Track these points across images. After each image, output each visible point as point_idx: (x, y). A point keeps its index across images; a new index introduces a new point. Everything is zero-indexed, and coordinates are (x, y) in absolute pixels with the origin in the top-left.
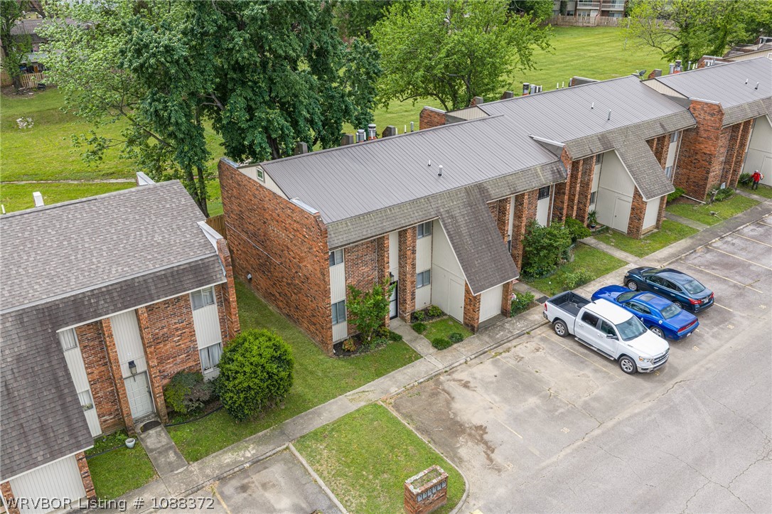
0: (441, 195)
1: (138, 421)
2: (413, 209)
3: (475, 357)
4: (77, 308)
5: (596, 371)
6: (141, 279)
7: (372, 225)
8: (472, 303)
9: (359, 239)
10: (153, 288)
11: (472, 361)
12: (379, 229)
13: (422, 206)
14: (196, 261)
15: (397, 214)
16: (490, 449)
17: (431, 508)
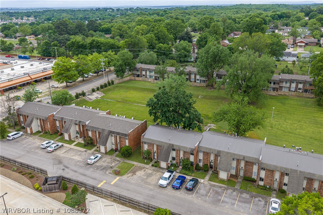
2: (158, 142)
3: (153, 170)
6: (120, 133)
7: (150, 141)
9: (147, 142)
13: (160, 142)
14: (127, 134)
15: (155, 141)
16: (132, 176)
17: (117, 174)
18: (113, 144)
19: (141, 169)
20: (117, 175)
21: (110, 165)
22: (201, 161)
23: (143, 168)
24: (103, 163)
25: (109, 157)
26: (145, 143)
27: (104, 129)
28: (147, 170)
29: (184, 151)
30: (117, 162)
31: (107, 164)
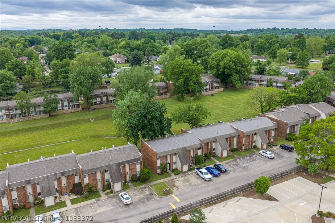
0: (177, 149)
1: (128, 181)
4: (123, 163)
5: (200, 180)
6: (131, 160)
8: (182, 168)
9: (163, 156)
11: (180, 177)
12: (167, 154)
13: (174, 151)
20: (168, 195)
23: (174, 180)
24: (138, 197)
26: (158, 158)
28: (177, 179)
29: (194, 149)
30: (147, 189)
31: (142, 195)
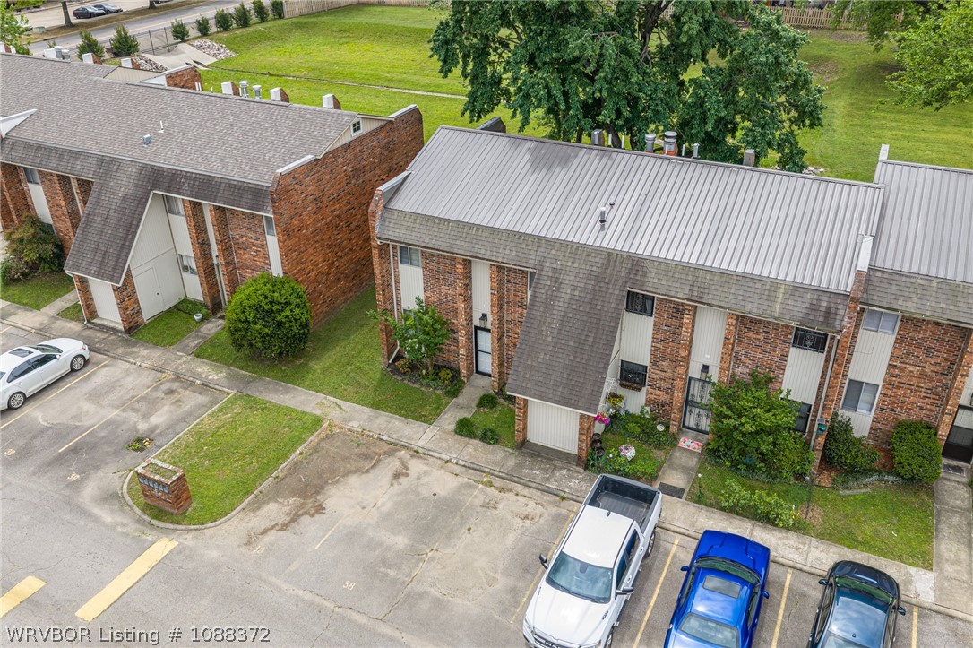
2: (508, 243)
3: (464, 466)
4: (173, 181)
6: (219, 180)
7: (442, 235)
9: (416, 243)
10: (221, 191)
11: (456, 467)
12: (448, 245)
13: (524, 246)
14: (263, 186)
15: (483, 239)
16: (284, 527)
17: (161, 504)
18: (186, 268)
19: (368, 454)
21: (134, 417)
22: (865, 396)
23: (390, 453)
24: (86, 406)
25: (148, 358)
26: (405, 252)
27: (112, 161)
28: (416, 466)
29: (741, 319)
30: (192, 400)
31: (113, 414)
